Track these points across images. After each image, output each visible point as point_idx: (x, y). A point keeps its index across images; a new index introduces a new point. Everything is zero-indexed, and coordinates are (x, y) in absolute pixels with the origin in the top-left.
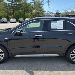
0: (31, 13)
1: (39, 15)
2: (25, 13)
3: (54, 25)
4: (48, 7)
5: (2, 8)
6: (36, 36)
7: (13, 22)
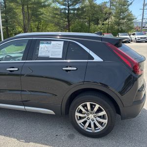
0: (103, 24)
1: (119, 27)
2: (90, 25)
3: (44, 48)
5: (50, 18)
6: (8, 69)
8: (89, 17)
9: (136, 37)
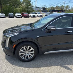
1: (28, 10)
2: (13, 8)
4: (36, 2)
7: (2, 17)
8: (12, 3)
9: (38, 14)
